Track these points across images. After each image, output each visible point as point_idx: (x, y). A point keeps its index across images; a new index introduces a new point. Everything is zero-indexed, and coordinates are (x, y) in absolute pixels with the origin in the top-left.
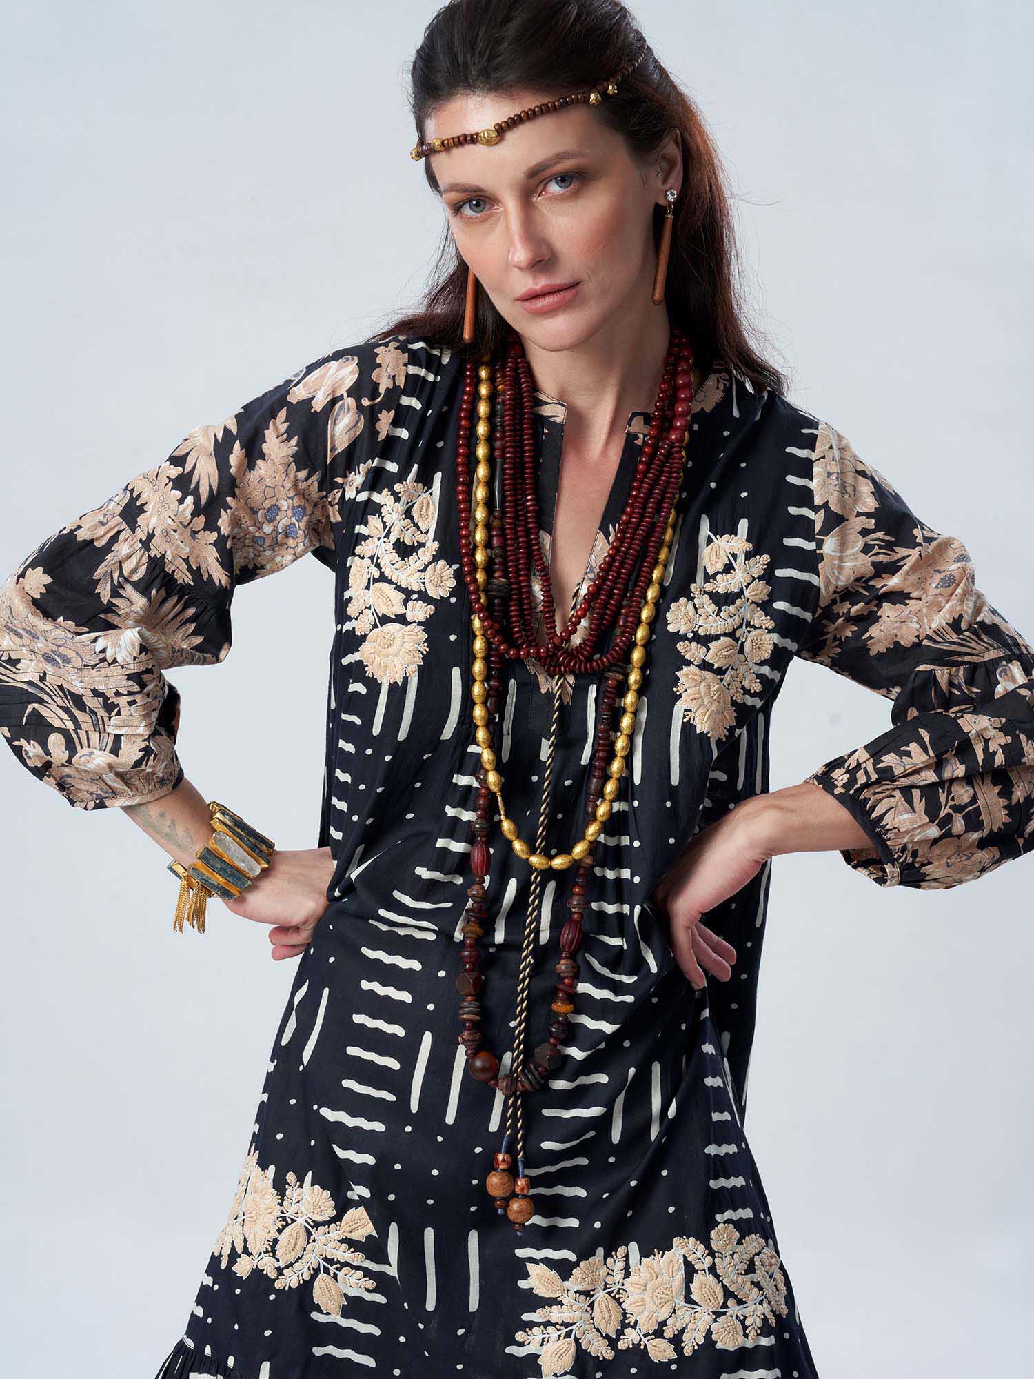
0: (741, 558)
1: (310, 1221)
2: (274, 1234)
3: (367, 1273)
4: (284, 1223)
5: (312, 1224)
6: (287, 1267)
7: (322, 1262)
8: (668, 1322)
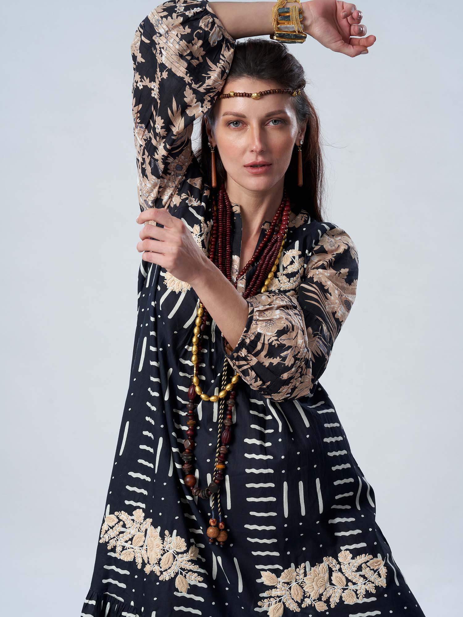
0: (297, 258)
1: (175, 552)
2: (159, 556)
3: (200, 574)
4: (164, 552)
5: (176, 553)
6: (165, 571)
7: (179, 570)
8: (324, 594)
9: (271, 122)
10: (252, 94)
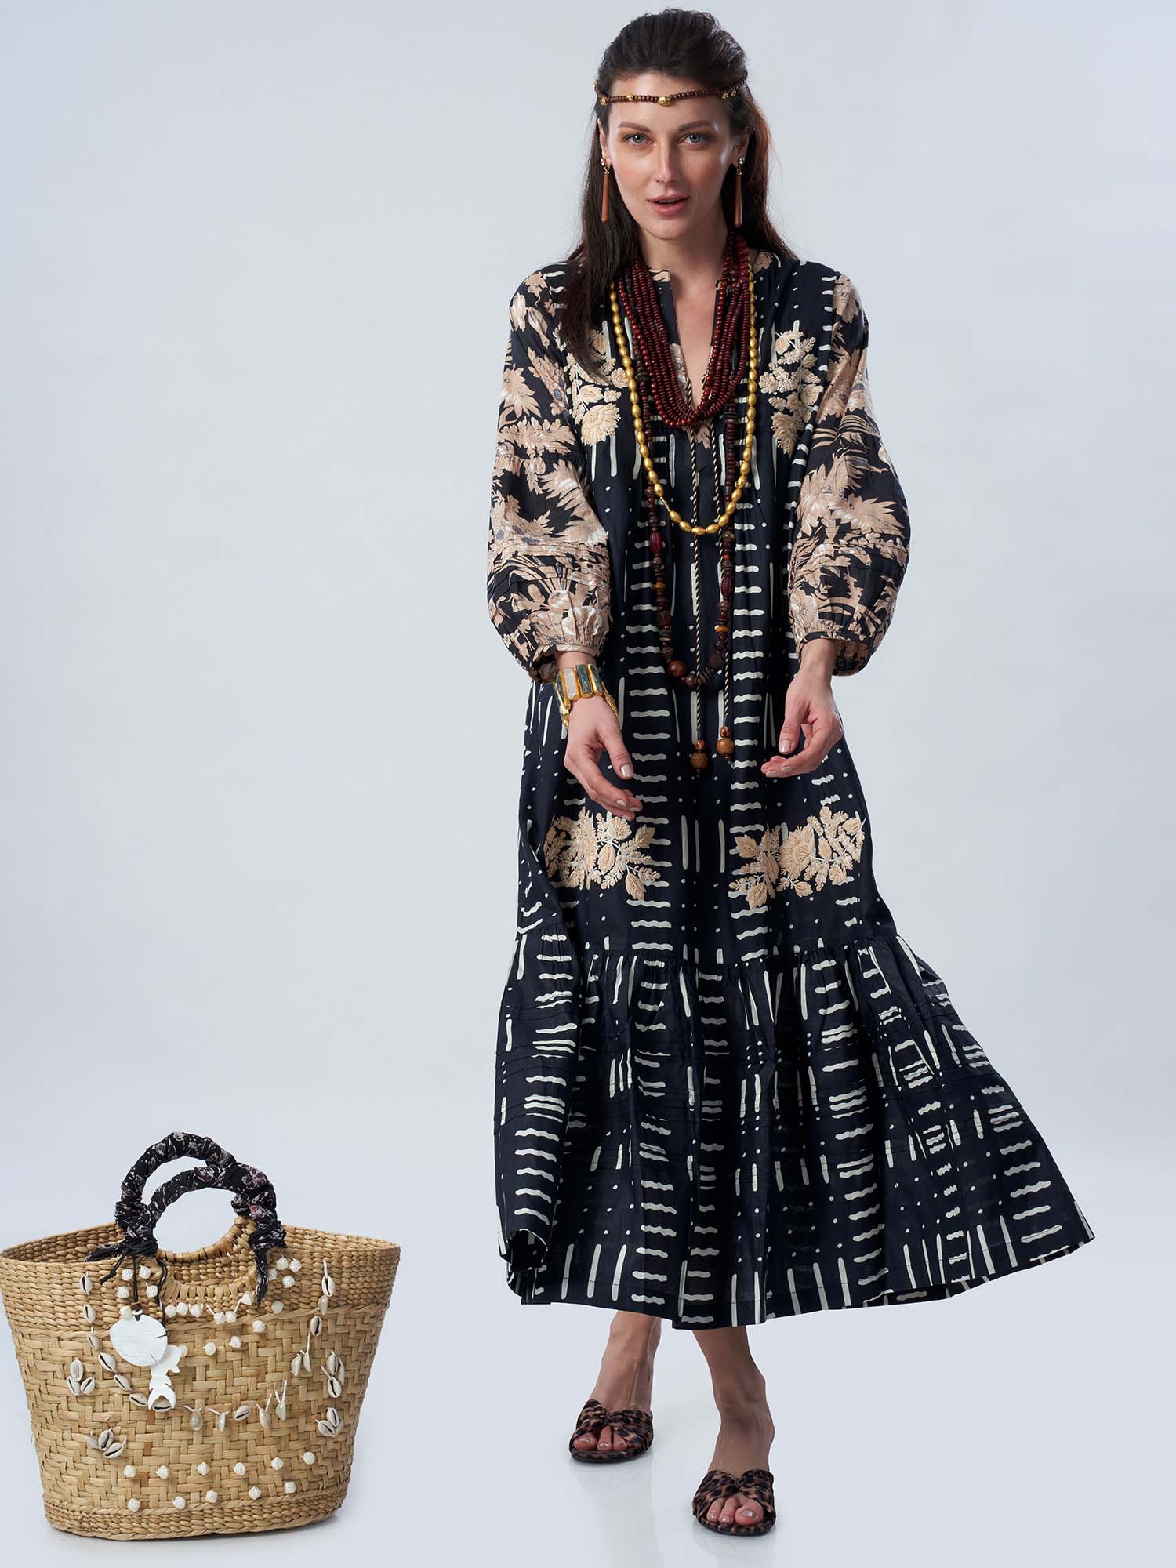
0: (798, 341)
1: (616, 841)
3: (654, 868)
4: (601, 845)
6: (606, 874)
7: (627, 866)
8: (807, 871)
9: (688, 139)
10: (658, 98)
